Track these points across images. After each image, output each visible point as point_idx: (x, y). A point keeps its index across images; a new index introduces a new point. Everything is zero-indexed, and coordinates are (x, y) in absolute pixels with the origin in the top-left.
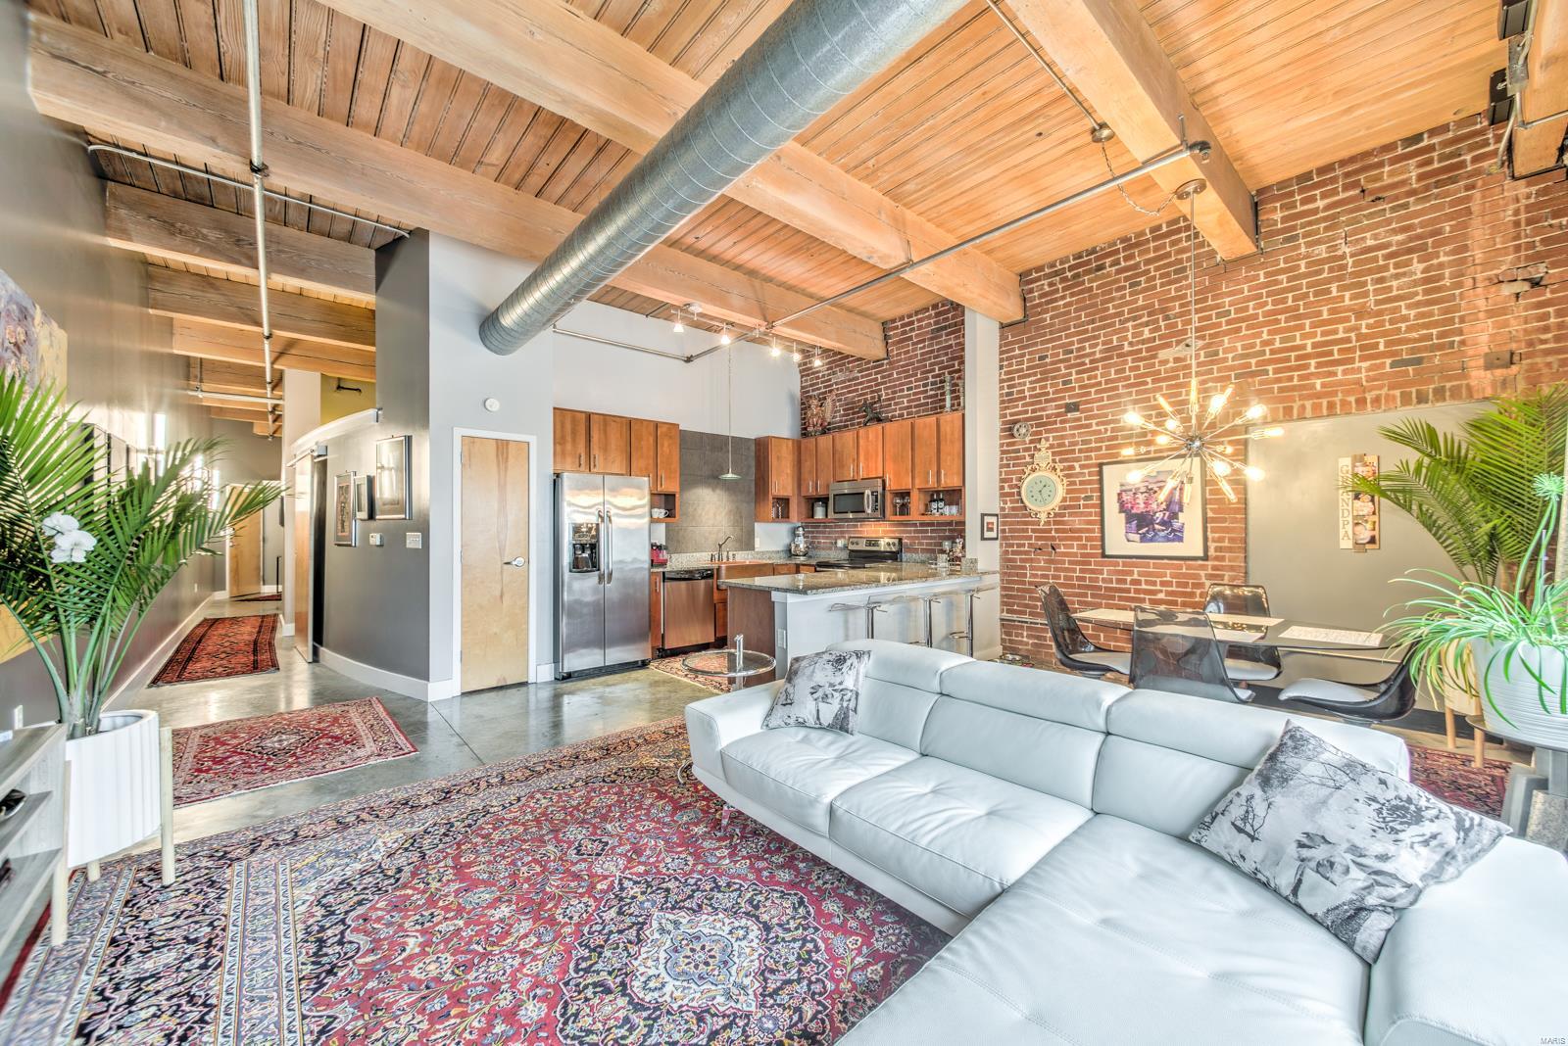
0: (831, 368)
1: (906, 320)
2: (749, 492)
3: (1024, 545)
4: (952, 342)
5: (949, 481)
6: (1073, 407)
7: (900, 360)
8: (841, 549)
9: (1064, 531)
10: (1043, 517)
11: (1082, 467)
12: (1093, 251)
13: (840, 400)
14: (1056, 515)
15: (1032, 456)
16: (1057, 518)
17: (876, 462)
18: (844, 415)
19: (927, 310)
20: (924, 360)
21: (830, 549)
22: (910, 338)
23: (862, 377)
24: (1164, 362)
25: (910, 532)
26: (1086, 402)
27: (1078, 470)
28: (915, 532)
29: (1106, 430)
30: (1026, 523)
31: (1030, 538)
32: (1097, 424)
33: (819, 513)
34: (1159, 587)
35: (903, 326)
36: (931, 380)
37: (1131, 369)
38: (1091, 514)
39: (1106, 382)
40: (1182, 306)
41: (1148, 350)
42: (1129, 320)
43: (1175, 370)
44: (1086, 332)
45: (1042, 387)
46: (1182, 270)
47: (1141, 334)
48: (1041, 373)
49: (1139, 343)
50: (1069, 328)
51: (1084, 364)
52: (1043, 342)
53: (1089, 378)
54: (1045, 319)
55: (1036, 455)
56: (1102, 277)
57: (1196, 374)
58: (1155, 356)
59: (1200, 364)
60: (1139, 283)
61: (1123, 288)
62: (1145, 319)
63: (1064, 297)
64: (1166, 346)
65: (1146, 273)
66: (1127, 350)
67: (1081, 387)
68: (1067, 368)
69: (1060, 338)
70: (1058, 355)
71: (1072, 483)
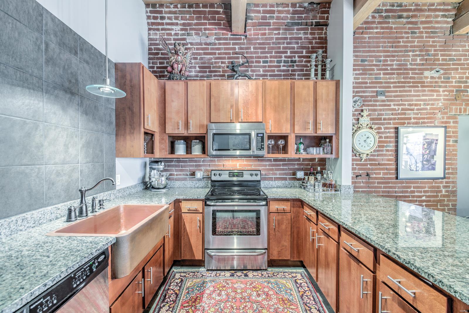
0: (186, 30)
1: (268, 8)
2: (110, 123)
4: (301, 36)
5: (325, 130)
6: (382, 93)
7: (258, 39)
8: (199, 180)
9: (375, 165)
10: (364, 157)
11: (385, 128)
12: (400, 5)
13: (195, 59)
14: (371, 155)
15: (358, 119)
16: (371, 157)
17: (256, 110)
18: (200, 72)
19: (287, 6)
20: (279, 43)
21: (185, 179)
22: (269, 24)
23: (220, 44)
24: (427, 78)
25: (266, 166)
26: (388, 92)
27: (383, 130)
28: (269, 165)
29: (399, 109)
31: (355, 169)
32: (394, 105)
33: (181, 149)
34: (423, 194)
35: (265, 12)
36: (283, 59)
37: (411, 78)
38: (390, 155)
39: (399, 82)
40: (435, 51)
41: (419, 69)
42: (410, 51)
43: (431, 82)
44: (388, 51)
45: (362, 79)
46: (435, 33)
47: (416, 60)
48: (363, 70)
49: (415, 64)
50: (379, 47)
51: (387, 69)
52: (364, 52)
53: (390, 78)
54: (365, 38)
55: (361, 119)
56: (399, 23)
57: (440, 87)
58: (422, 74)
59: (442, 82)
60: (415, 33)
61: (407, 33)
62: (418, 53)
63: (377, 28)
64: (427, 69)
65: (419, 28)
66: (409, 67)
67: (386, 83)
68: (378, 70)
69: (374, 51)
70: (372, 61)
71: (380, 137)
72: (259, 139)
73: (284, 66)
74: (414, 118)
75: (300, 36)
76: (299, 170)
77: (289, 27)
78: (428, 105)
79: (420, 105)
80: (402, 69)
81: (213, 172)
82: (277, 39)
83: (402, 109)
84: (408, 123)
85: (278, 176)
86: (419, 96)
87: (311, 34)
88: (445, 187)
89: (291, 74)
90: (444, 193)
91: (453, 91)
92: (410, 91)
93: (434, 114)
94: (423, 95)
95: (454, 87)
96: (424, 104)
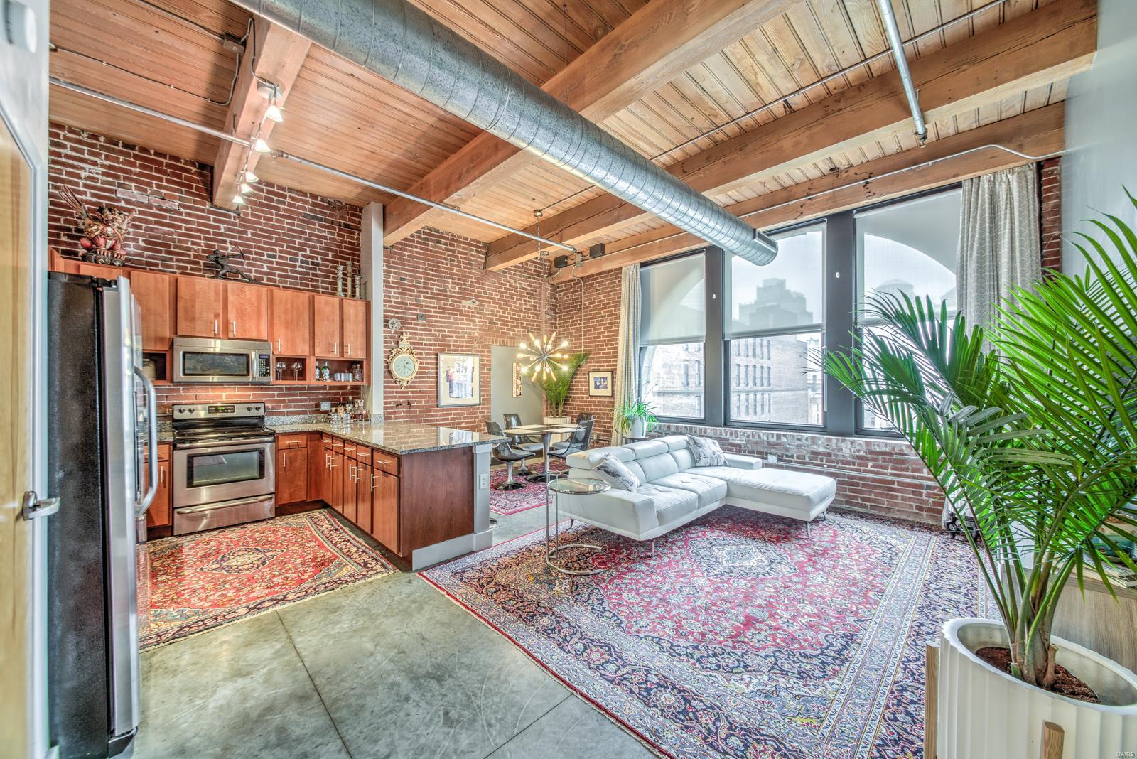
0: (115, 177)
3: (390, 402)
4: (327, 235)
5: (354, 354)
6: (423, 317)
9: (416, 392)
10: (404, 384)
11: (427, 354)
12: (437, 231)
14: (412, 382)
15: (397, 343)
16: (412, 384)
17: (258, 324)
20: (293, 237)
22: (276, 208)
23: (189, 215)
24: (464, 307)
25: (273, 396)
26: (429, 316)
27: (424, 356)
28: (279, 395)
29: (439, 335)
30: (392, 388)
31: (395, 397)
32: (435, 330)
36: (300, 258)
37: (451, 305)
38: (431, 382)
39: (439, 308)
40: (471, 282)
41: (458, 298)
42: (450, 278)
43: (468, 312)
44: (428, 274)
45: (402, 298)
46: (471, 264)
47: (455, 288)
48: (402, 288)
49: (454, 292)
50: (419, 268)
51: (427, 293)
52: (403, 270)
53: (430, 302)
54: (405, 255)
55: (400, 342)
56: (438, 247)
57: (476, 317)
58: (460, 302)
59: (478, 313)
60: (454, 261)
61: (447, 259)
62: (456, 281)
63: (416, 247)
64: (465, 299)
65: (457, 257)
66: (448, 293)
67: (426, 306)
68: (418, 292)
69: (414, 271)
70: (412, 281)
71: (421, 363)
72: (263, 362)
73: (300, 267)
74: (454, 345)
75: (323, 234)
76: (325, 400)
77: (307, 220)
78: (466, 333)
79: (459, 333)
80: (442, 294)
81: (176, 408)
82: (289, 230)
83: (443, 336)
84: (448, 350)
85: (293, 409)
86: (457, 324)
87: (339, 235)
88: (481, 413)
89: (312, 279)
90: (480, 418)
91: (486, 322)
92: (450, 318)
93: (472, 342)
94: (462, 324)
95: (487, 318)
96: (462, 333)
